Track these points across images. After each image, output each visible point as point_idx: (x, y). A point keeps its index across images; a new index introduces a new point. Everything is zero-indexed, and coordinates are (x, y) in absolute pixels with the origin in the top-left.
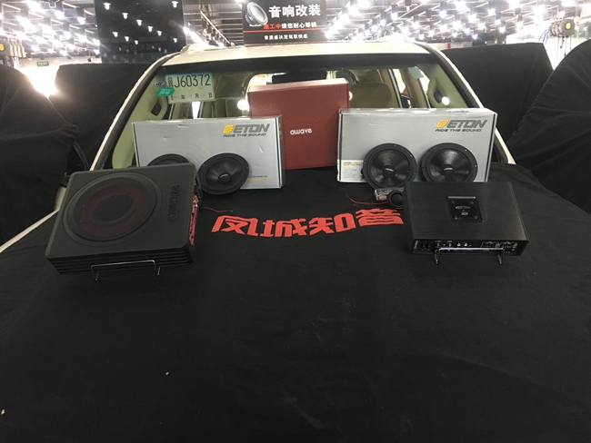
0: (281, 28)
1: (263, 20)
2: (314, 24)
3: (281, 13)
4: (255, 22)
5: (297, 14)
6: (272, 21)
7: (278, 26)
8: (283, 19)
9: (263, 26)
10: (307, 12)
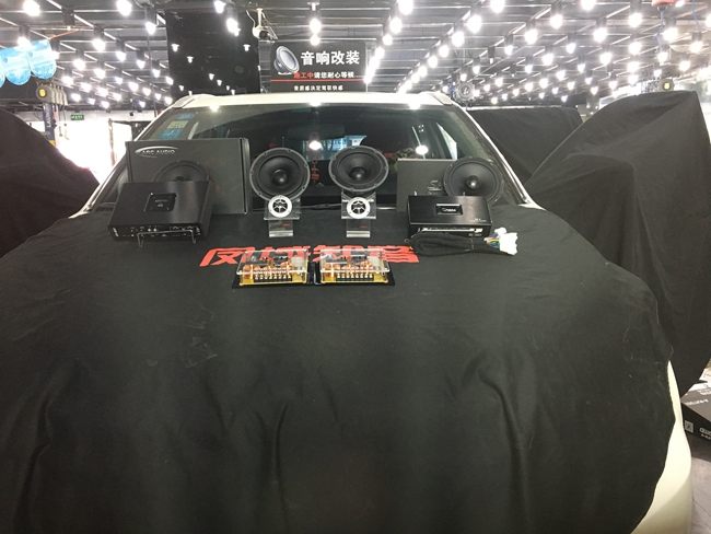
0: (313, 78)
1: (293, 68)
2: (351, 75)
3: (314, 60)
4: (285, 69)
5: (333, 62)
6: (303, 69)
7: (310, 75)
8: (317, 67)
9: (293, 75)
10: (344, 60)
